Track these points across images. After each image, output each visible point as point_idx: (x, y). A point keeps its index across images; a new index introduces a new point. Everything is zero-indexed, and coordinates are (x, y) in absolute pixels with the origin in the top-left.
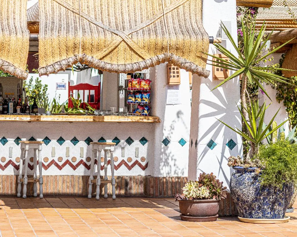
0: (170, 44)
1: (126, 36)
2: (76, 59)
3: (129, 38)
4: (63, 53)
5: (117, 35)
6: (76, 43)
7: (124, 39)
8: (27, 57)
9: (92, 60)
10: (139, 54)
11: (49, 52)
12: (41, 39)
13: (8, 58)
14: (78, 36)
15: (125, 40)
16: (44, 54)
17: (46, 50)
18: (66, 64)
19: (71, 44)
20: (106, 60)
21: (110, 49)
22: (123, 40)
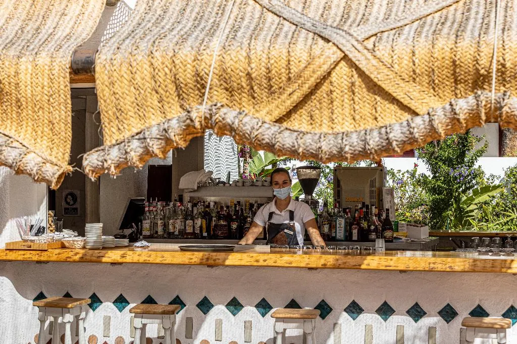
0: (502, 61)
1: (355, 43)
2: (188, 121)
3: (366, 48)
4: (170, 105)
5: (328, 41)
6: (203, 72)
7: (347, 53)
8: (69, 119)
9: (237, 121)
10: (402, 100)
11: (127, 103)
12: (102, 65)
13: (21, 123)
14: (208, 51)
15: (351, 56)
16: (115, 109)
17: (117, 96)
18: (158, 136)
19: (187, 76)
20: (299, 122)
21: (306, 89)
22: (345, 58)
